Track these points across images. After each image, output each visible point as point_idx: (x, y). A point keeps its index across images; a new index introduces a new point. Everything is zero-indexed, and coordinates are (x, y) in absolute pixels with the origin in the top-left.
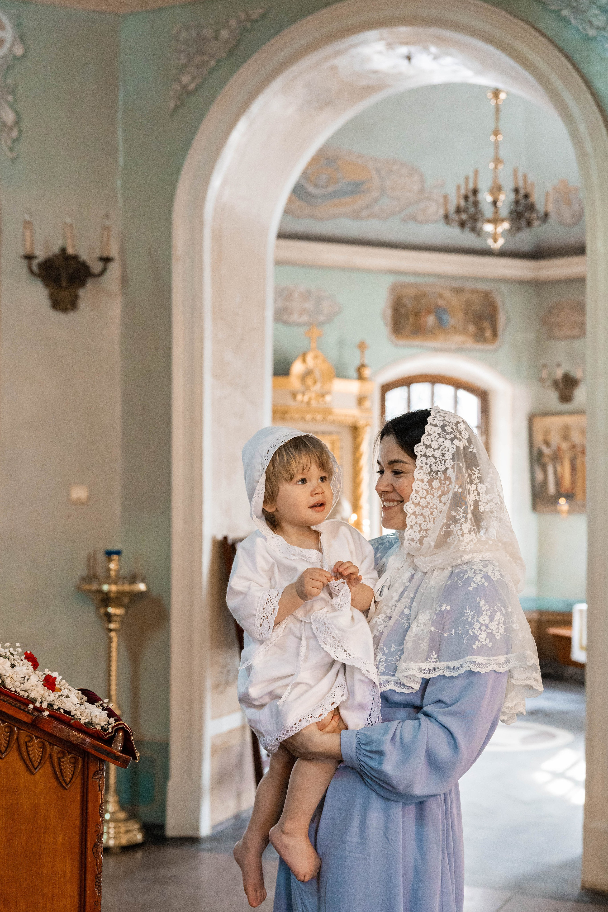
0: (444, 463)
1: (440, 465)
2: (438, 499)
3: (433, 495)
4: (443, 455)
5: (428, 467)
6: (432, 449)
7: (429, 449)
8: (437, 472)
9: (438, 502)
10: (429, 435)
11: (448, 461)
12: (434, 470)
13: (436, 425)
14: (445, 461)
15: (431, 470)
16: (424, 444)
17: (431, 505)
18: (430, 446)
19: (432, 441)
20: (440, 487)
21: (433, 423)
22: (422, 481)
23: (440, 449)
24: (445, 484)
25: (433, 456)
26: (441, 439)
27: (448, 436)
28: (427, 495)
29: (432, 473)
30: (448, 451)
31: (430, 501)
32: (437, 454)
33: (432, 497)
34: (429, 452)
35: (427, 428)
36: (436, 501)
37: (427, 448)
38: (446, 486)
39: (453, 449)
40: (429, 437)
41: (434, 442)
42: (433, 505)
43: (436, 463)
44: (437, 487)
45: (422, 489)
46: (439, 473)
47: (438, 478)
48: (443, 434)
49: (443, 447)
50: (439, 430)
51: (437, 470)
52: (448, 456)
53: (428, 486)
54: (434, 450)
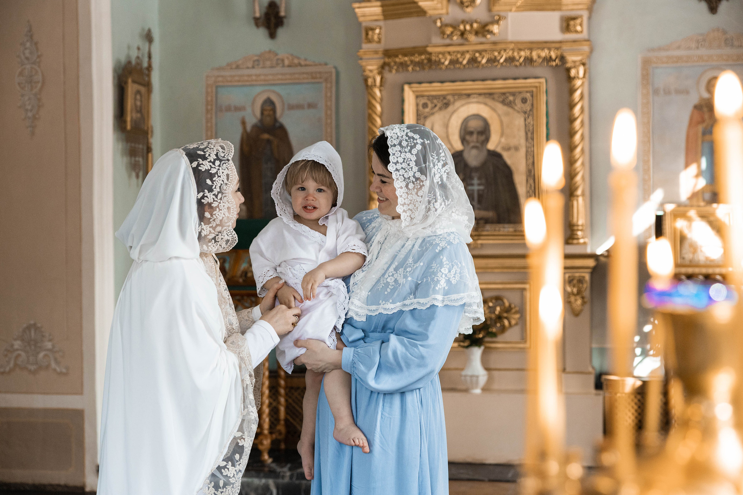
0: (412, 170)
1: (409, 172)
2: (416, 195)
3: (412, 194)
4: (409, 165)
5: (402, 177)
6: (400, 164)
7: (397, 164)
8: (409, 178)
9: (417, 197)
10: (394, 154)
11: (413, 168)
12: (406, 177)
13: (395, 145)
14: (412, 168)
15: (405, 178)
16: (393, 163)
17: (413, 201)
18: (397, 162)
19: (397, 158)
20: (415, 186)
21: (392, 144)
22: (401, 188)
23: (405, 161)
24: (417, 184)
25: (402, 168)
26: (403, 154)
27: (407, 150)
28: (408, 196)
29: (406, 180)
30: (411, 160)
31: (412, 199)
32: (404, 165)
33: (412, 195)
34: (399, 166)
35: (390, 150)
36: (415, 197)
37: (396, 165)
38: (418, 184)
39: (414, 158)
40: (394, 156)
41: (399, 158)
42: (414, 200)
43: (406, 172)
44: (413, 187)
45: (403, 193)
46: (411, 178)
47: (411, 181)
48: (402, 149)
49: (406, 159)
50: (398, 148)
51: (408, 176)
52: (413, 164)
53: (407, 190)
54: (401, 164)
